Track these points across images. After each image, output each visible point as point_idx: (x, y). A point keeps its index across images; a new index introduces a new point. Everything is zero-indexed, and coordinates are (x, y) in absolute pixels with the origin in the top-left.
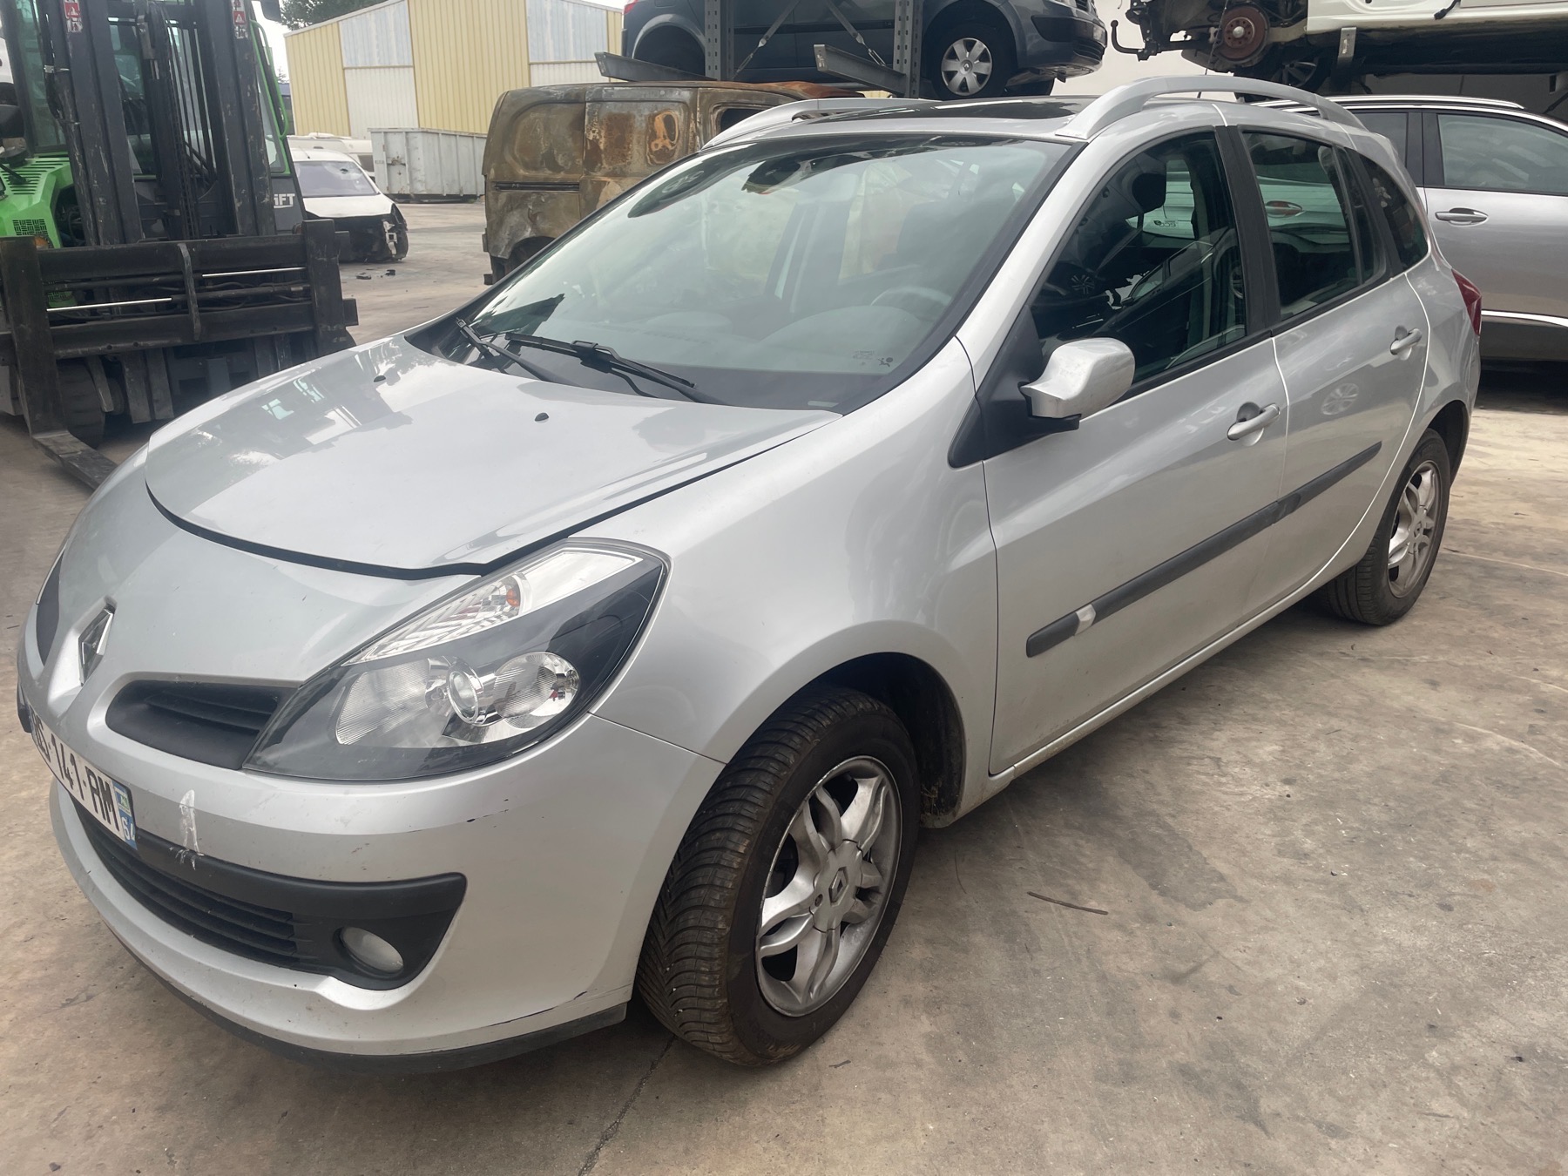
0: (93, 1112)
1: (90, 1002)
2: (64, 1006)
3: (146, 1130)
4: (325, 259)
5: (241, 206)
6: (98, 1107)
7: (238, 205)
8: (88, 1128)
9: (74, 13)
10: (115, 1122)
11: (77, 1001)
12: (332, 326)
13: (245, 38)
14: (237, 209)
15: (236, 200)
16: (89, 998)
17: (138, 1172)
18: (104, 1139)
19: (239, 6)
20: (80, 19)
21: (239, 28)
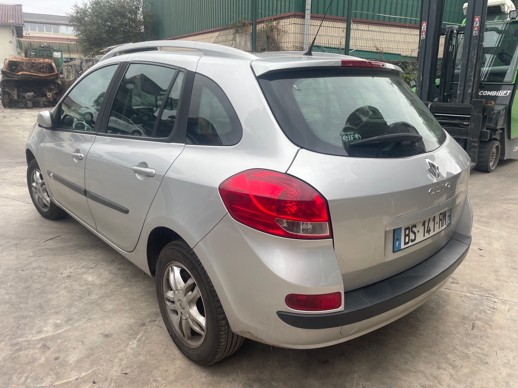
4: (476, 114)
5: (460, 93)
7: (458, 92)
9: (424, 33)
12: (473, 138)
13: (476, 35)
14: (458, 94)
15: (458, 91)
19: (477, 24)
20: (425, 35)
21: (475, 32)
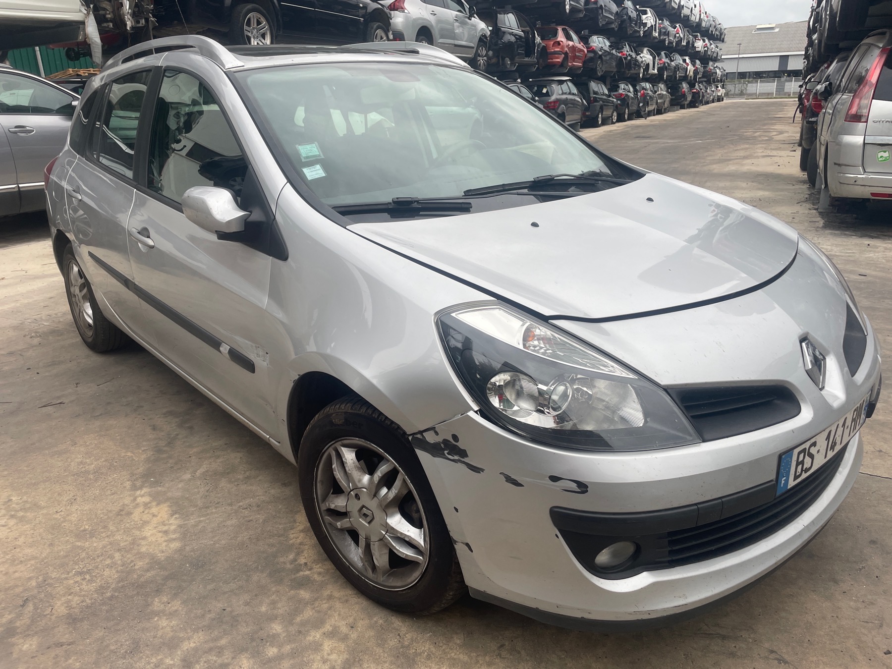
0: (857, 609)
1: (775, 649)
2: (786, 662)
3: (852, 583)
6: (852, 608)
8: (868, 606)
10: (856, 596)
11: (778, 657)
16: (772, 652)
17: (877, 577)
18: (869, 597)
